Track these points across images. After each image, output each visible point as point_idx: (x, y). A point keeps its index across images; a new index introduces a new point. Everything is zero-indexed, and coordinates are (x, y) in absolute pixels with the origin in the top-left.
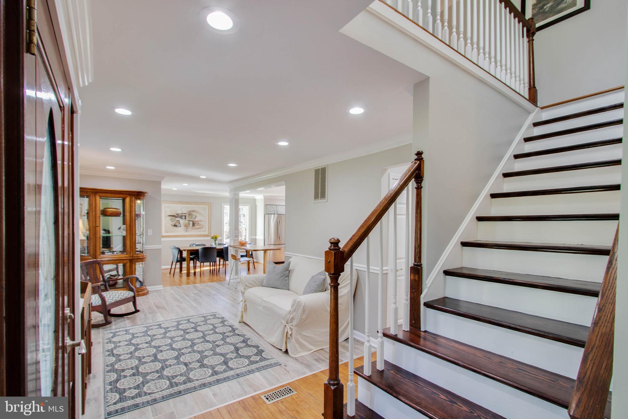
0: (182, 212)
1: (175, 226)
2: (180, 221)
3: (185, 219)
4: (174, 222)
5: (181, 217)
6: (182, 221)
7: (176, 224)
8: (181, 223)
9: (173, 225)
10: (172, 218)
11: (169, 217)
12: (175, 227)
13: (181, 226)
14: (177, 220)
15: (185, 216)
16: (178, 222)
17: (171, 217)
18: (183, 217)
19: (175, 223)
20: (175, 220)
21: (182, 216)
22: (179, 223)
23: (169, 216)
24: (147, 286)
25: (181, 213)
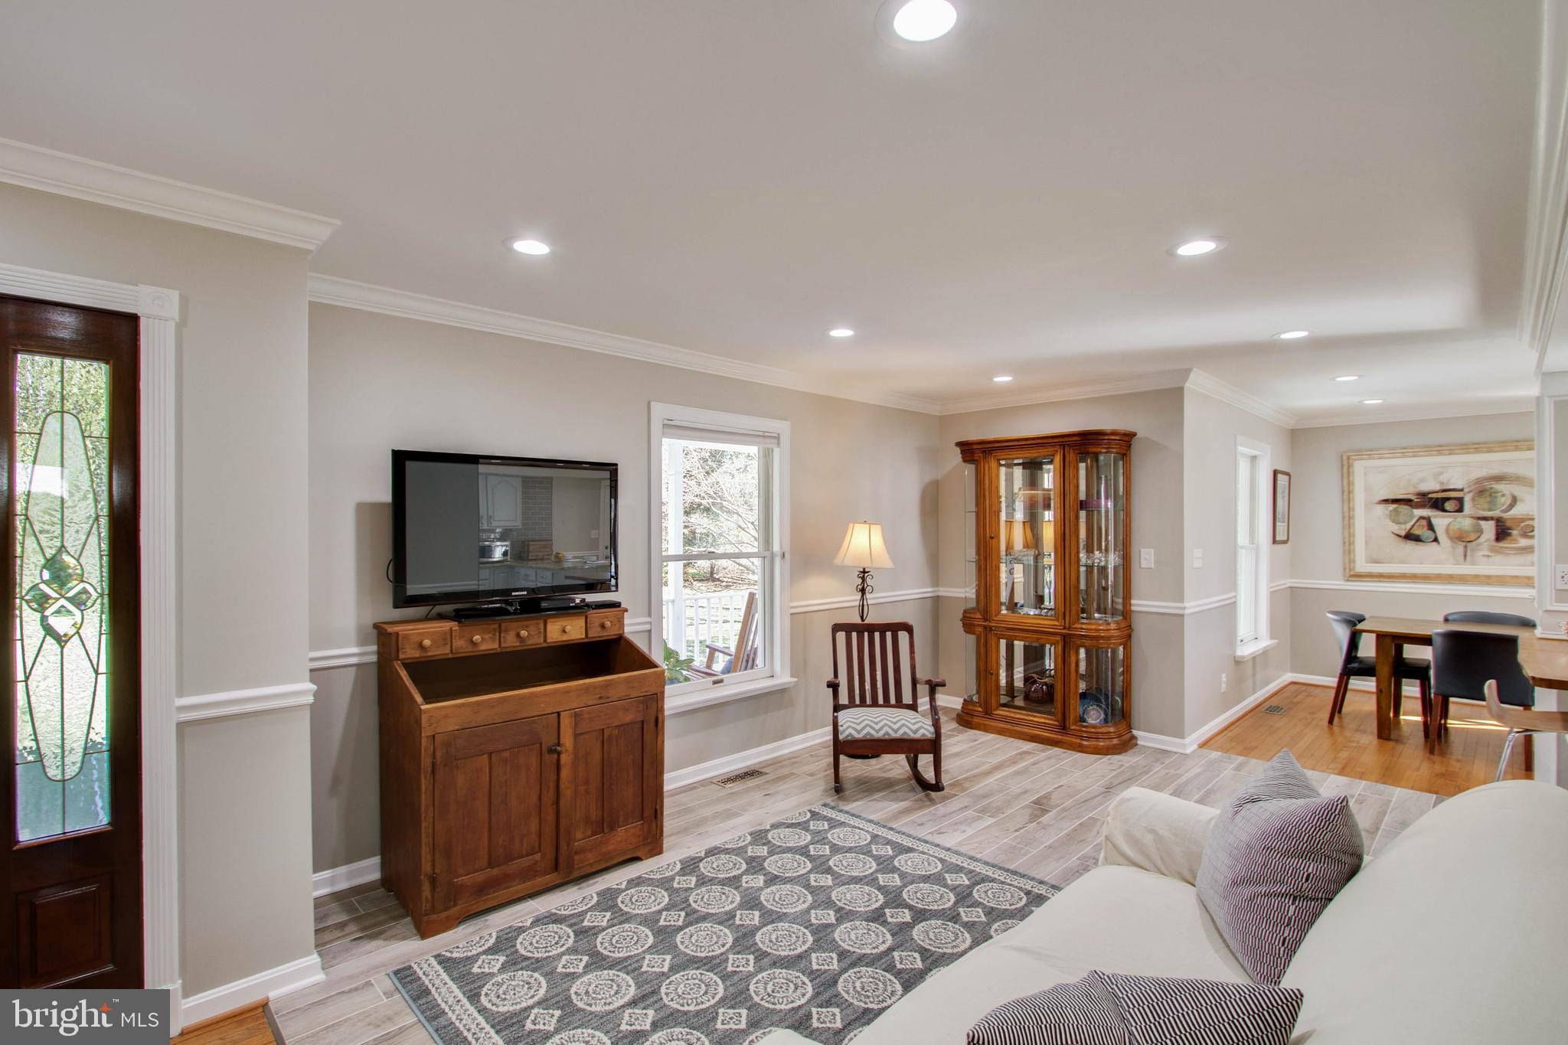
0: (1442, 483)
1: (1410, 537)
2: (1434, 521)
3: (1460, 510)
4: (1405, 523)
5: (1438, 504)
6: (1441, 521)
7: (1416, 531)
8: (1436, 528)
9: (1403, 533)
10: (1395, 510)
11: (1382, 507)
12: (1411, 546)
13: (1436, 540)
14: (1422, 518)
15: (1460, 500)
16: (1424, 523)
17: (1392, 507)
18: (1448, 506)
19: (1408, 526)
20: (1412, 516)
21: (1448, 499)
22: (1431, 527)
23: (1386, 501)
24: (1139, 729)
25: (1437, 487)
